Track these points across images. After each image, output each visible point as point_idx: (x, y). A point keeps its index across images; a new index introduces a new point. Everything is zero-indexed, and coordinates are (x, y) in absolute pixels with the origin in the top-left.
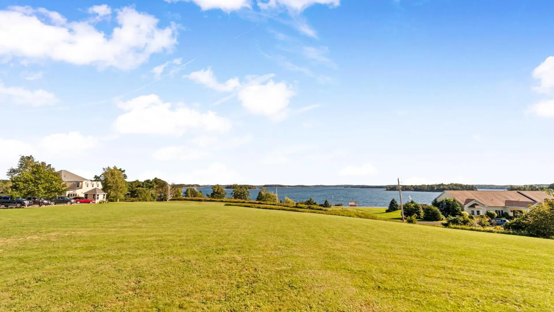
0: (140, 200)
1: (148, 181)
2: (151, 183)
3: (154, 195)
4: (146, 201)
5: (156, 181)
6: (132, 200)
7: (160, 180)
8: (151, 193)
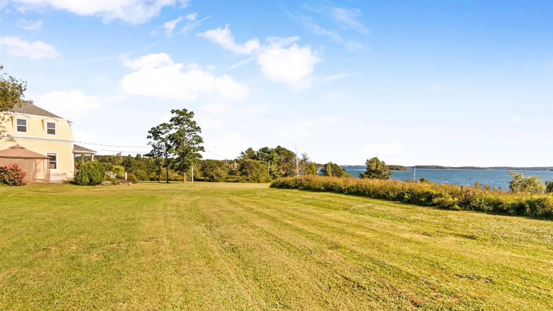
0: (248, 180)
1: (264, 150)
2: (269, 153)
3: (275, 173)
4: (259, 182)
5: (279, 150)
6: (235, 179)
7: (284, 149)
8: (270, 169)
